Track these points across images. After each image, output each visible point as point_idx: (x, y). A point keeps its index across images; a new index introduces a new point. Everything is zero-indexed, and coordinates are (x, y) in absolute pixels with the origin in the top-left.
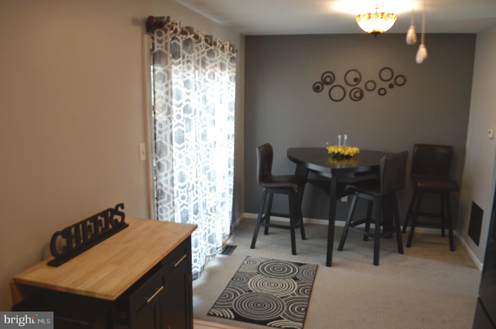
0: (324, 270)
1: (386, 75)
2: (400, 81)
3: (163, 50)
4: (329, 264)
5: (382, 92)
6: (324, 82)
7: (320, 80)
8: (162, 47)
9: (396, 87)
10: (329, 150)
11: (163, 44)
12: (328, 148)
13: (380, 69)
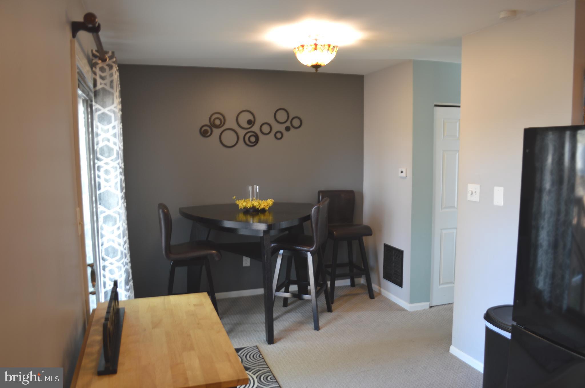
0: (267, 349)
1: (282, 116)
2: (296, 123)
3: (108, 88)
4: (271, 340)
5: (279, 136)
6: (213, 125)
7: (208, 123)
8: (105, 84)
9: (292, 129)
10: (240, 205)
11: (107, 81)
12: (237, 202)
13: (275, 110)
